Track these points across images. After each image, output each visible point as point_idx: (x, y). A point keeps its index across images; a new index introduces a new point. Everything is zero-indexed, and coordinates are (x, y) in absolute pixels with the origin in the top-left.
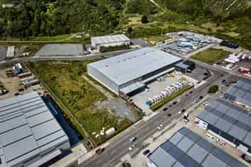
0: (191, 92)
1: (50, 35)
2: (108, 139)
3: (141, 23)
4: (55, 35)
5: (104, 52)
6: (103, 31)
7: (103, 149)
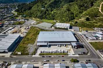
0: (63, 56)
1: (48, 19)
2: (17, 55)
3: (85, 20)
4: (49, 20)
5: (56, 29)
6: (65, 21)
7: (12, 57)
